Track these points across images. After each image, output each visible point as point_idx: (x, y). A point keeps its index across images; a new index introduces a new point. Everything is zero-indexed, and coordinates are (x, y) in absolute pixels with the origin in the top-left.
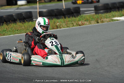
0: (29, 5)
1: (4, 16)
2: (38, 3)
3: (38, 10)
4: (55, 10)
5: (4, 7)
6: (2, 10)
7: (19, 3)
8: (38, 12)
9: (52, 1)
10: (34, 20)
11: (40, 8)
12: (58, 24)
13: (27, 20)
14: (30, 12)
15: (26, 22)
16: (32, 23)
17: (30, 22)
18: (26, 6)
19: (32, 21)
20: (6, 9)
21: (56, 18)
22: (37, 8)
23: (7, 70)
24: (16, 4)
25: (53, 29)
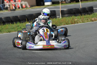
0: (54, 5)
1: (34, 14)
2: (60, 3)
3: (60, 9)
4: (74, 9)
5: (34, 7)
6: (32, 9)
7: (46, 4)
8: (60, 10)
9: (72, 2)
10: (57, 17)
11: (62, 8)
12: (75, 20)
13: (52, 17)
14: (54, 11)
15: (51, 19)
16: (56, 19)
17: (54, 19)
18: (51, 7)
19: (55, 18)
20: (36, 8)
21: (74, 16)
22: (60, 7)
23: (36, 56)
24: (44, 5)
25: (72, 24)
